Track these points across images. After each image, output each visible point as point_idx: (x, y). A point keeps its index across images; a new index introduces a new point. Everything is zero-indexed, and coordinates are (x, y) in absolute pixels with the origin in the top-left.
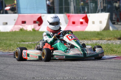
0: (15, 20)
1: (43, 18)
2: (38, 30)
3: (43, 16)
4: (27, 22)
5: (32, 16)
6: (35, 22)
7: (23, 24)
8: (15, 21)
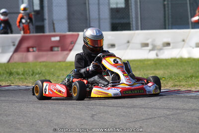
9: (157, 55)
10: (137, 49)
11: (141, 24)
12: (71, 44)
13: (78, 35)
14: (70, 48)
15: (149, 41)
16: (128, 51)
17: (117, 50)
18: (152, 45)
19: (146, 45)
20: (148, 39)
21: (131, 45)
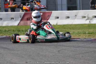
9: (90, 22)
10: (80, 19)
11: (82, 7)
12: (48, 16)
13: (52, 12)
14: (48, 18)
15: (86, 15)
16: (76, 20)
17: (70, 19)
18: (87, 17)
19: (85, 17)
20: (85, 14)
21: (77, 17)
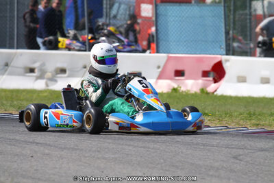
0: (159, 67)
1: (226, 66)
2: (213, 93)
3: (227, 61)
4: (186, 73)
5: (200, 60)
6: (205, 74)
7: (177, 78)
8: (160, 70)
